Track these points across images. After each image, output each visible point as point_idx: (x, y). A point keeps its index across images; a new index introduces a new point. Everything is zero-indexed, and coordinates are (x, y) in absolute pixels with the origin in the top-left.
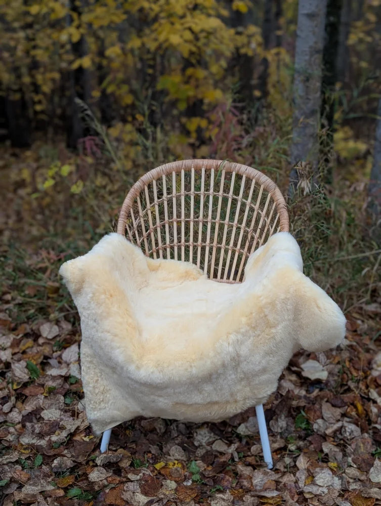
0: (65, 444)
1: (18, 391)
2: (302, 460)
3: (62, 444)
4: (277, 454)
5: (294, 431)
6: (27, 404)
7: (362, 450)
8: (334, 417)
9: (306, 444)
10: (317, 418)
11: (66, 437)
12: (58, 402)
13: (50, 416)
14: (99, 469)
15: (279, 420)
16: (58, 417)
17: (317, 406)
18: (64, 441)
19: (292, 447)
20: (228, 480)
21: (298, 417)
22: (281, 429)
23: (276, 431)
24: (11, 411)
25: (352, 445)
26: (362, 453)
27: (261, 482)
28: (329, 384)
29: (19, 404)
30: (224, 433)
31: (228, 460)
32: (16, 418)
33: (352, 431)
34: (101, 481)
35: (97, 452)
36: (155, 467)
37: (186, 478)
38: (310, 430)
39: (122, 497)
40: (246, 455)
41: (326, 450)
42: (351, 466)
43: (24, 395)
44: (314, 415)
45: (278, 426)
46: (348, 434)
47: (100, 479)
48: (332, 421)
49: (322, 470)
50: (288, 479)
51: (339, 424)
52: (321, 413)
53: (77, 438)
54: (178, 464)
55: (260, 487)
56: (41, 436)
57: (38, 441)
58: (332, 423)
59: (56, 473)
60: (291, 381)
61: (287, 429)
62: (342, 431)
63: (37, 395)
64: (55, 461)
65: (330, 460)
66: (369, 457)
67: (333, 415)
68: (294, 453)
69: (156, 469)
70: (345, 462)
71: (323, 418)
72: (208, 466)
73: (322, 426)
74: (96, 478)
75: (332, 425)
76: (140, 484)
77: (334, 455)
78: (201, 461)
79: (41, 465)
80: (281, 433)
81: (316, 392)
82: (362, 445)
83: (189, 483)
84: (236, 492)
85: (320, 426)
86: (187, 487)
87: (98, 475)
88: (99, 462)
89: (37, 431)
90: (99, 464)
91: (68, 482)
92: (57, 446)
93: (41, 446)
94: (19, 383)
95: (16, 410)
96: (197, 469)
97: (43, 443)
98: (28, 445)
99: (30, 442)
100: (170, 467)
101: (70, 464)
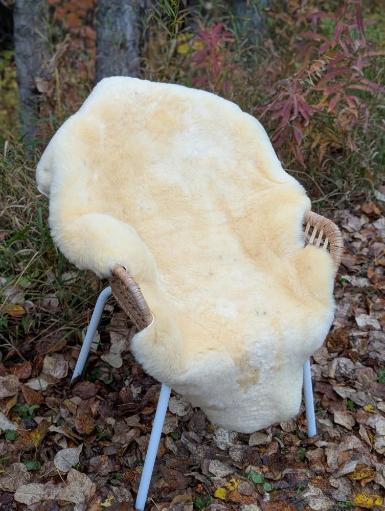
7: (368, 380)
8: (325, 357)
12: (20, 473)
13: (29, 496)
16: (41, 492)
20: (302, 473)
25: (358, 379)
26: (369, 383)
27: (334, 459)
31: (277, 451)
33: (346, 365)
36: (218, 498)
37: (261, 494)
41: (343, 395)
42: (378, 402)
46: (344, 369)
48: (324, 362)
49: (374, 418)
51: (335, 362)
54: (236, 481)
58: (324, 365)
62: (337, 368)
65: (359, 404)
66: (377, 385)
69: (222, 500)
70: (372, 400)
71: (315, 363)
72: (262, 468)
73: (317, 371)
75: (326, 366)
77: (357, 396)
78: (250, 466)
82: (365, 376)
83: (268, 497)
84: (316, 481)
85: (315, 373)
86: (269, 502)
96: (260, 476)
100: (232, 489)
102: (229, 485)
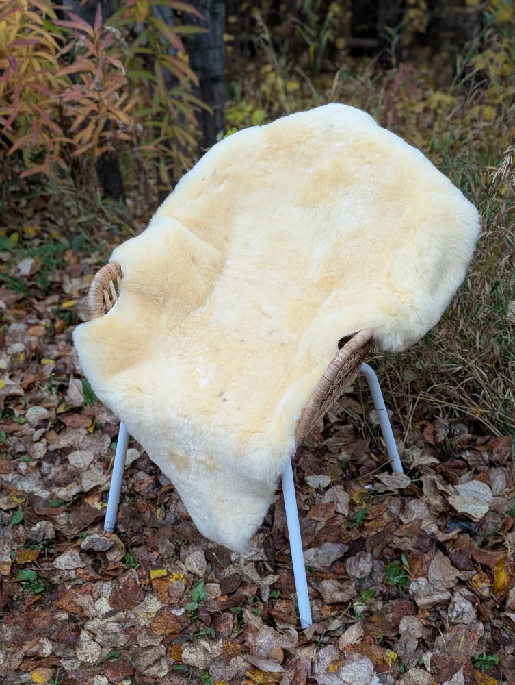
0: (67, 505)
1: (60, 417)
2: (354, 632)
3: (65, 503)
4: (332, 610)
6: (64, 437)
7: (460, 648)
8: (445, 582)
10: (420, 574)
11: (74, 496)
12: (101, 444)
13: (80, 460)
14: (73, 553)
15: (362, 559)
16: (87, 464)
17: (427, 557)
18: (69, 500)
19: (360, 608)
20: (229, 625)
21: (391, 564)
22: (361, 573)
23: (353, 574)
24: (39, 440)
25: (448, 634)
26: (457, 652)
27: (267, 645)
28: (484, 526)
29: (53, 435)
30: (276, 554)
31: (251, 595)
32: (39, 451)
33: (463, 613)
34: (69, 570)
35: (96, 529)
36: (149, 574)
37: (179, 605)
38: (403, 588)
39: (76, 600)
40: (284, 596)
41: (403, 628)
42: (423, 666)
43: (63, 424)
44: (418, 569)
45: (358, 568)
46: (455, 614)
47: (68, 568)
48: (439, 586)
49: (362, 658)
50: (307, 654)
51: (446, 595)
52: (428, 569)
53: (89, 501)
54: (182, 579)
55: (265, 651)
56: (48, 485)
57: (40, 491)
58: (438, 590)
59: (27, 541)
60: (428, 505)
61: (370, 576)
62: (449, 608)
63: (79, 427)
64: (38, 525)
65: (397, 646)
66: (464, 662)
67: (444, 578)
68: (354, 617)
69: (150, 578)
70: (416, 658)
71: (427, 578)
72: (222, 595)
73: (423, 589)
74: (63, 564)
75: (438, 593)
76: (115, 588)
77: (407, 640)
78: (218, 585)
79: (18, 524)
80: (359, 580)
81: (453, 534)
82: (463, 639)
83: (180, 613)
84: (231, 647)
85: (420, 589)
86: (176, 616)
87: (67, 561)
88: (84, 544)
89: (50, 477)
90: (82, 546)
91: (28, 559)
92: (56, 504)
93: (41, 498)
94: (67, 406)
95: (44, 440)
96: (203, 595)
97: (45, 494)
98: (24, 492)
99: (31, 490)
100: (171, 580)
101: (50, 533)
102: (176, 576)
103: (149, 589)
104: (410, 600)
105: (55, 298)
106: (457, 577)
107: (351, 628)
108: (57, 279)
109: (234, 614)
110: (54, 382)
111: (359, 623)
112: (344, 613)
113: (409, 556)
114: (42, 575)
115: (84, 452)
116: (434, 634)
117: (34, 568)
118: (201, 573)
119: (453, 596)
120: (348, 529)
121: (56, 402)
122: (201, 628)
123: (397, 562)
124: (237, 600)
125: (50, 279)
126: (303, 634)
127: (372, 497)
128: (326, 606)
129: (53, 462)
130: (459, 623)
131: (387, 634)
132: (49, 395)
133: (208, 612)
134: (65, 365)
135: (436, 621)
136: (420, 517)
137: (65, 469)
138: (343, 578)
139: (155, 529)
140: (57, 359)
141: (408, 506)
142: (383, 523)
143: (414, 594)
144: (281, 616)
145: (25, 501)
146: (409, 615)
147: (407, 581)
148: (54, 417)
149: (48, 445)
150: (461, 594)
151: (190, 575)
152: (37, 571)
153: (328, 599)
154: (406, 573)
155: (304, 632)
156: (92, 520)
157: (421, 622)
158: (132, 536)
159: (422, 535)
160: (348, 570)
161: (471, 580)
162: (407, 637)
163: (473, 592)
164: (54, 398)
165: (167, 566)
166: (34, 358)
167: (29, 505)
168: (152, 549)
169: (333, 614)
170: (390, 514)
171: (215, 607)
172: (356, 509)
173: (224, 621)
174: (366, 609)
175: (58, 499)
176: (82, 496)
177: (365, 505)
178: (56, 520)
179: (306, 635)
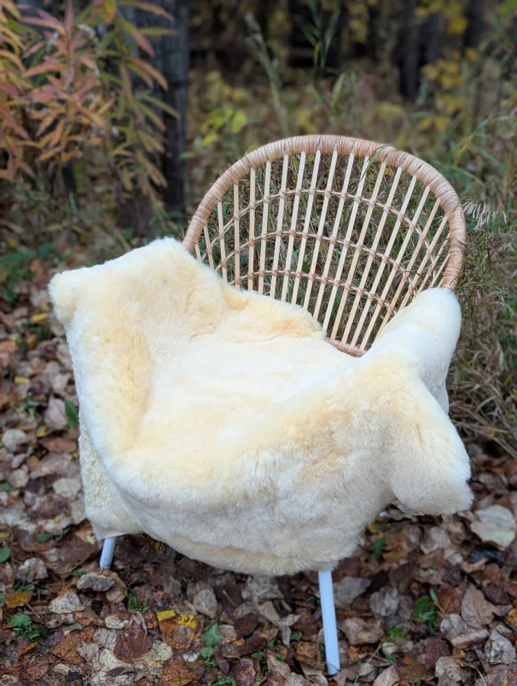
0: (58, 539)
1: (41, 441)
2: (388, 677)
3: (54, 537)
4: (359, 652)
5: (409, 620)
6: (47, 463)
8: (480, 618)
9: (418, 649)
10: (452, 610)
11: (64, 529)
13: (66, 489)
14: (70, 595)
15: (387, 595)
16: (75, 493)
17: (458, 591)
18: (59, 534)
19: (389, 649)
20: (250, 673)
21: (420, 600)
22: (387, 610)
23: (378, 611)
24: (20, 467)
25: (489, 676)
28: (511, 555)
29: (34, 461)
30: (293, 590)
31: (271, 638)
32: (21, 479)
33: (502, 652)
34: (66, 614)
35: (92, 566)
36: (156, 616)
37: (192, 649)
38: (433, 626)
39: (79, 649)
40: (306, 638)
41: (439, 671)
43: (45, 448)
44: (449, 605)
45: (383, 605)
46: (493, 654)
47: (65, 611)
48: (474, 623)
51: (482, 634)
52: (461, 605)
53: (80, 534)
54: (192, 621)
56: (34, 517)
57: (26, 524)
58: (473, 628)
59: (16, 581)
61: (397, 613)
62: (486, 646)
63: (62, 452)
64: (27, 563)
67: (479, 614)
68: (385, 660)
69: (157, 620)
71: (460, 614)
72: (238, 639)
73: (455, 626)
74: (59, 608)
75: (473, 630)
76: (120, 636)
77: (447, 684)
78: (232, 627)
79: (4, 563)
80: (385, 618)
81: (479, 564)
82: (506, 682)
83: (192, 658)
85: (452, 626)
86: (188, 663)
87: (64, 604)
88: (81, 583)
89: (35, 508)
90: (78, 586)
91: (20, 602)
92: (45, 539)
93: (26, 532)
94: (47, 429)
95: (25, 467)
96: (217, 638)
97: (31, 528)
98: (8, 526)
99: (15, 523)
100: (180, 622)
101: (42, 572)
102: (184, 617)
103: (156, 633)
104: (443, 639)
105: (23, 311)
106: (493, 613)
107: (384, 672)
108: (25, 290)
109: (255, 660)
110: (31, 403)
111: (392, 667)
112: (374, 655)
113: (439, 591)
114: (37, 620)
115: (70, 480)
116: (473, 677)
117: (26, 612)
118: (212, 614)
119: (490, 633)
120: (367, 561)
121: (35, 425)
122: (219, 677)
123: (425, 598)
124: (256, 644)
125: (17, 290)
126: (333, 681)
127: (389, 525)
128: (352, 648)
129: (36, 491)
130: (499, 664)
131: (423, 678)
132: (26, 418)
133: (226, 658)
134: (41, 384)
135: (473, 662)
136: (441, 546)
137: (51, 499)
138: (368, 616)
139: (157, 566)
140: (32, 377)
141: (427, 535)
142: (403, 554)
143: (446, 632)
144: (308, 661)
145: (10, 536)
146: (444, 656)
147: (437, 617)
148: (34, 441)
149: (29, 472)
150: (498, 632)
151: (200, 616)
152: (30, 616)
153: (353, 640)
154: (437, 609)
155: (335, 678)
156: (87, 557)
157: (458, 664)
158: (132, 573)
159: (447, 566)
160: (372, 607)
161: (507, 615)
162: (446, 681)
163: (510, 628)
164: (32, 420)
165: (175, 606)
166: (7, 377)
167: (15, 540)
168: (156, 587)
169: (361, 656)
170: (409, 543)
171: (232, 653)
172: (373, 538)
173: (244, 668)
174: (396, 651)
175: (46, 533)
176: (74, 529)
177: (381, 535)
178: (46, 556)
179: (338, 682)
